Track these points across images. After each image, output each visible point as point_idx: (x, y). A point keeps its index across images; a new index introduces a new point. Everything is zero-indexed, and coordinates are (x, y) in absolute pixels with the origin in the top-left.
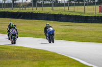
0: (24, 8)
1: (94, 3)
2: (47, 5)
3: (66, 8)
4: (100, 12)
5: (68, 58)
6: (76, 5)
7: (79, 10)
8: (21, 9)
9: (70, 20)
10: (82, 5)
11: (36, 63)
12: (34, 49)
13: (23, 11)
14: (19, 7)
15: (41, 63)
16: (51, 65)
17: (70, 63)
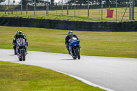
0: (10, 12)
1: (100, 5)
4: (108, 17)
5: (67, 77)
8: (7, 13)
9: (70, 27)
11: (26, 83)
13: (10, 16)
14: (4, 11)
15: (32, 83)
17: (70, 82)
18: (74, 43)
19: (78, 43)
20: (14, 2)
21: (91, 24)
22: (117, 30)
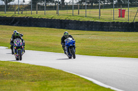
0: (20, 12)
1: (112, 5)
2: (51, 8)
3: (76, 12)
4: (119, 17)
5: (78, 78)
6: (89, 7)
7: (92, 15)
8: (17, 12)
9: (81, 27)
10: (97, 7)
11: (36, 84)
12: (33, 66)
13: (19, 16)
14: (13, 10)
15: (42, 84)
16: (56, 87)
17: (81, 83)
18: (70, 43)
19: (73, 43)
20: (24, 1)
21: (102, 24)
22: (129, 30)
